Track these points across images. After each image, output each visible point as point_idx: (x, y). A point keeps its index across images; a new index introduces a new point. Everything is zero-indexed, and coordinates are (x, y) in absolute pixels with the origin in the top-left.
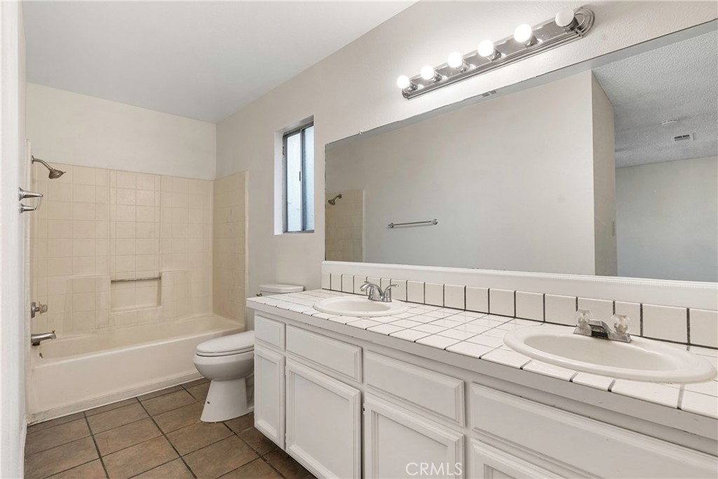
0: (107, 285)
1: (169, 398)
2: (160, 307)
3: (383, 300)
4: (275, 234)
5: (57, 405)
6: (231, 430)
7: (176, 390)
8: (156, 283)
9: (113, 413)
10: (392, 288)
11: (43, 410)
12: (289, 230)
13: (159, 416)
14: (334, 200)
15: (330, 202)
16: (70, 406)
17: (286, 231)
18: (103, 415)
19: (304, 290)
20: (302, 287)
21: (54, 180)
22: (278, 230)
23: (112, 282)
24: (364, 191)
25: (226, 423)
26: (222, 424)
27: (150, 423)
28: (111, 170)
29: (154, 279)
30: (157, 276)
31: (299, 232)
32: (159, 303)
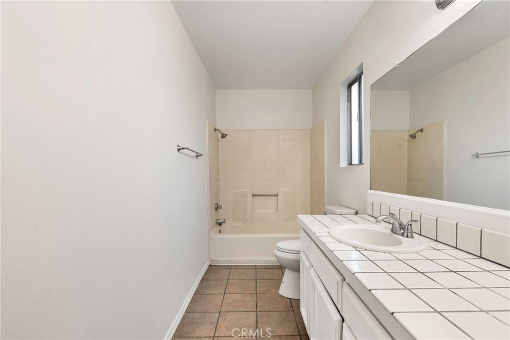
0: (250, 197)
1: (270, 271)
2: (277, 213)
3: (402, 235)
4: (341, 166)
5: (222, 259)
6: (292, 307)
7: (272, 267)
8: (276, 198)
9: (242, 270)
10: (413, 224)
11: (216, 259)
12: (353, 163)
13: (260, 281)
14: (415, 134)
15: (411, 136)
16: (225, 261)
17: (350, 163)
18: (238, 270)
19: (356, 213)
20: (354, 211)
21: (223, 139)
22: (343, 163)
23: (253, 195)
24: (445, 122)
25: (292, 300)
26: (289, 300)
27: (254, 283)
28: (252, 130)
29: (275, 195)
30: (276, 193)
31: (357, 164)
32: (277, 211)
